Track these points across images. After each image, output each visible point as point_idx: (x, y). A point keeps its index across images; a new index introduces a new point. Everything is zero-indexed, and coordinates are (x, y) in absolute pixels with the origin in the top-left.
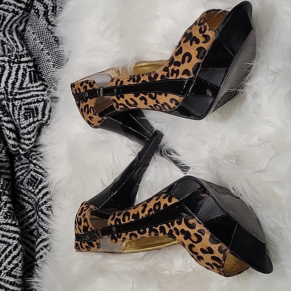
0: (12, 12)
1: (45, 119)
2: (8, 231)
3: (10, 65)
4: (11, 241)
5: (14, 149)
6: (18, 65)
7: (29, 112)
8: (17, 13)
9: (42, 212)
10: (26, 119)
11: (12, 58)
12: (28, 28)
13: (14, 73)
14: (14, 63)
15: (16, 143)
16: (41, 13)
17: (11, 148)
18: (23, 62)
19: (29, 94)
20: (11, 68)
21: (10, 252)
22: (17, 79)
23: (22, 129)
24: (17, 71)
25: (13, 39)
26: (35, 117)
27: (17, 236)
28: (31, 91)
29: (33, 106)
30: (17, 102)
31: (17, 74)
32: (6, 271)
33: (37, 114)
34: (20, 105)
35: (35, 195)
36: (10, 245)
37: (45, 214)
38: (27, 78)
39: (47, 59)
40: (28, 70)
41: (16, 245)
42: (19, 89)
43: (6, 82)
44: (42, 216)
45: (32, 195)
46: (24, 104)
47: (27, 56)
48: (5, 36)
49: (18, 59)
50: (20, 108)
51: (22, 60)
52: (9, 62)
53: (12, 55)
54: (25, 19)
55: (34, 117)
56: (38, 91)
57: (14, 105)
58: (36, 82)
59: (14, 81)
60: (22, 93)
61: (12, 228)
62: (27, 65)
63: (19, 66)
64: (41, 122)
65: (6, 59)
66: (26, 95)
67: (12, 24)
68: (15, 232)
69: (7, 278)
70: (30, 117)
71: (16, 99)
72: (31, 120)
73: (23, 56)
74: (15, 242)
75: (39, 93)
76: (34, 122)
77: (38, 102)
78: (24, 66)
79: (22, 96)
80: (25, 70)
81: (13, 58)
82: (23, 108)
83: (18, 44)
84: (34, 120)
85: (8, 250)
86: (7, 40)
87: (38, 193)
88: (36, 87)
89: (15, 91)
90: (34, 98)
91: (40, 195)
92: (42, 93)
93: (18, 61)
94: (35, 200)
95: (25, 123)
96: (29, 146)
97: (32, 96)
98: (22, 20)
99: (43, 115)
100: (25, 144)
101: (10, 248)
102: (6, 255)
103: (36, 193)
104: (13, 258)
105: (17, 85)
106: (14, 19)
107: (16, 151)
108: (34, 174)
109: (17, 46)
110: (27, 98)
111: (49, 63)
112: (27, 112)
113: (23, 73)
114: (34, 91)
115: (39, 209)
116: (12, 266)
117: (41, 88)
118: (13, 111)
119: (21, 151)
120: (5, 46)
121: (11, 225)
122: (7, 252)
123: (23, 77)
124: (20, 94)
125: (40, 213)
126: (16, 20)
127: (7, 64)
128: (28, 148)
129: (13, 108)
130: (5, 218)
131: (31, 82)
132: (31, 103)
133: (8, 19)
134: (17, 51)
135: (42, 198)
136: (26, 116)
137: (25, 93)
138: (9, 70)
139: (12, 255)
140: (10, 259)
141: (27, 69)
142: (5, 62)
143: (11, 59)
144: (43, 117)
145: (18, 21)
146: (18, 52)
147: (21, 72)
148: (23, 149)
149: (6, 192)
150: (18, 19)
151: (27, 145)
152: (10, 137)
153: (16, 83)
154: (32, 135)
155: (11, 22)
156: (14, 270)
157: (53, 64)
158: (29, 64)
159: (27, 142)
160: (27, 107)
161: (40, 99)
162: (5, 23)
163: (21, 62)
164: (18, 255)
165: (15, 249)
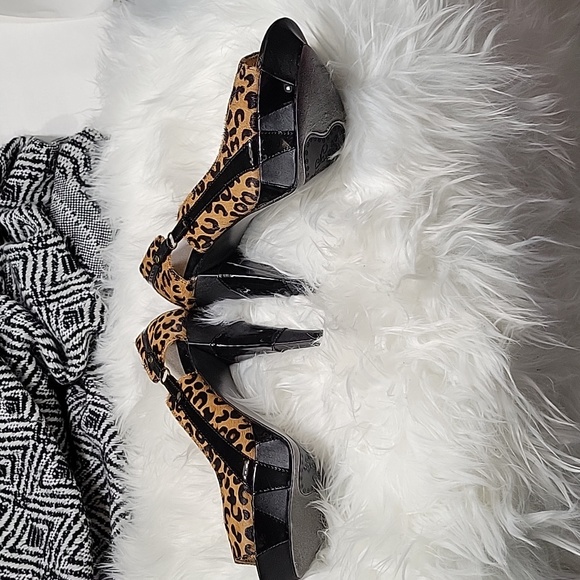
0: (28, 178)
1: (95, 324)
2: (63, 497)
3: (33, 253)
4: (68, 511)
5: (58, 376)
6: (43, 250)
7: (71, 317)
8: (36, 178)
9: (112, 464)
10: (68, 327)
12: (54, 196)
13: (40, 263)
14: (38, 248)
15: (60, 366)
16: (69, 171)
17: (54, 374)
18: (51, 245)
19: (69, 291)
20: (35, 256)
21: (70, 527)
22: (45, 271)
23: (65, 343)
24: (44, 259)
25: (32, 216)
26: (80, 323)
27: (77, 502)
28: (69, 286)
29: (75, 307)
30: (52, 304)
31: (44, 265)
32: (67, 557)
33: (83, 317)
34: (58, 309)
35: (99, 440)
36: (67, 517)
37: (116, 465)
38: (61, 267)
39: (86, 235)
40: (59, 255)
41: (77, 515)
42: (53, 285)
43: (33, 279)
44: (112, 469)
45: (96, 441)
46: (62, 307)
47: (55, 236)
48: (22, 213)
49: (42, 242)
50: (58, 313)
51: (49, 242)
52: (31, 249)
53: (34, 237)
54: (51, 184)
55: (78, 322)
56: (79, 284)
57: (48, 310)
58: (74, 270)
59: (42, 275)
60: (58, 291)
61: (68, 491)
62: (57, 249)
63: (46, 252)
64: (91, 328)
65: (26, 245)
66: (64, 293)
67: (33, 196)
68: (73, 497)
69: (71, 567)
70: (73, 324)
71: (50, 301)
72: (75, 328)
73: (46, 238)
74: (75, 511)
75: (83, 286)
76: (79, 331)
77: (83, 299)
78: (53, 251)
79: (58, 295)
80: (55, 256)
81: (35, 242)
82: (61, 312)
83: (41, 220)
84: (78, 327)
85: (66, 524)
86: (26, 218)
87: (102, 436)
88: (76, 278)
89: (48, 289)
90: (75, 296)
91: (106, 438)
92: (86, 285)
93: (42, 245)
94: (100, 448)
95: (67, 334)
96: (79, 367)
97: (73, 293)
98: (45, 187)
99: (92, 318)
100: (72, 365)
101: (69, 521)
102: (64, 533)
103: (99, 436)
104: (75, 536)
105: (48, 280)
106: (33, 188)
107: (61, 378)
108: (93, 408)
109: (39, 225)
110: (67, 297)
111: (90, 241)
112: (68, 318)
113: (53, 261)
114: (74, 285)
115: (106, 459)
116: (74, 547)
117: (84, 278)
118: (48, 318)
119: (68, 376)
120: (25, 227)
121: (65, 486)
122: (64, 528)
123: (54, 267)
124: (55, 292)
125: (108, 465)
126: (37, 188)
127: (29, 252)
128: (77, 370)
129: (47, 315)
130: (56, 477)
131: (66, 272)
132: (72, 304)
133: (24, 188)
134: (39, 231)
135: (109, 441)
136: (67, 323)
137: (62, 290)
138: (33, 260)
139: (73, 532)
140: (70, 537)
142: (25, 249)
143: (33, 244)
144: (92, 321)
145: (40, 189)
146: (42, 232)
147: (50, 259)
148: (71, 374)
149: (52, 438)
150: (39, 186)
151: (76, 366)
152: (50, 358)
153: (45, 277)
154: (80, 350)
155: (30, 193)
156: (79, 553)
157: (95, 240)
158: (59, 247)
159: (75, 362)
160: (67, 309)
161: (85, 294)
162: (21, 195)
163: (47, 246)
164: (81, 530)
165: (75, 522)
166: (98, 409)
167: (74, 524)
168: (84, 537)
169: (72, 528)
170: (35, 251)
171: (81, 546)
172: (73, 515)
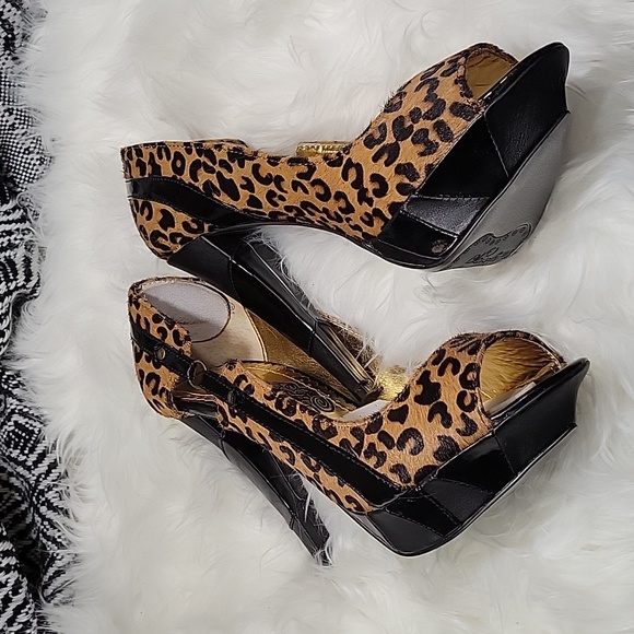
1: (31, 285)
9: (51, 507)
21: (7, 600)
26: (11, 281)
27: (13, 561)
29: (0, 257)
33: (15, 273)
35: (29, 469)
37: (57, 509)
39: (24, 147)
41: (17, 581)
44: (50, 514)
45: (20, 469)
55: (8, 280)
56: (9, 222)
58: (5, 201)
64: (22, 291)
68: (7, 554)
72: (3, 288)
74: (13, 576)
75: (13, 227)
76: (9, 293)
77: (11, 246)
84: (8, 287)
87: (36, 464)
88: (7, 213)
92: (19, 225)
94: (27, 480)
99: (28, 275)
103: (29, 463)
104: (17, 611)
108: (22, 421)
111: (30, 157)
115: (38, 499)
116: (16, 627)
117: (17, 215)
125: (43, 509)
135: (48, 473)
139: (13, 606)
140: (9, 613)
144: (27, 280)
154: (5, 324)
157: (38, 157)
161: (16, 239)
164: (26, 602)
165: (15, 592)
166: (30, 422)
167: (13, 595)
168: (31, 612)
169: (10, 600)
171: (27, 624)
172: (12, 582)
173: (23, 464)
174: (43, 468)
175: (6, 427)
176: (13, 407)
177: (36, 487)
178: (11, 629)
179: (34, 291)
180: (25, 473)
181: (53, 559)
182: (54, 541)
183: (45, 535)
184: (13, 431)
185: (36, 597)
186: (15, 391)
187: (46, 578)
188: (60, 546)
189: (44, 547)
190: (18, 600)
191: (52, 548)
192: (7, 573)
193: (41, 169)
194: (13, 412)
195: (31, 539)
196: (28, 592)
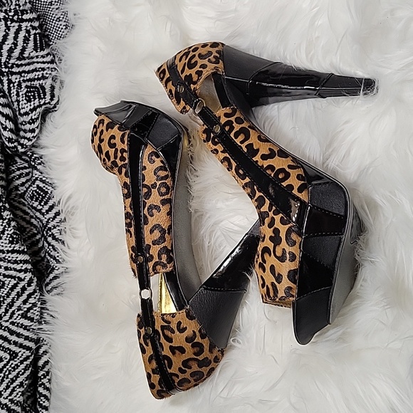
1: (53, 102)
2: (16, 262)
3: (6, 25)
4: (22, 275)
5: (10, 145)
6: (17, 24)
7: (33, 92)
9: (54, 238)
10: (29, 101)
11: (10, 14)
13: (11, 35)
14: (13, 21)
15: (14, 137)
17: (6, 143)
18: (26, 20)
19: (32, 67)
20: (8, 28)
21: (24, 289)
22: (16, 45)
23: (21, 115)
24: (17, 33)
26: (42, 99)
27: (29, 267)
28: (34, 63)
29: (36, 83)
30: (14, 77)
31: (16, 38)
33: (45, 94)
34: (19, 82)
35: (43, 214)
36: (21, 280)
37: (57, 240)
38: (31, 44)
39: (57, 17)
40: (33, 32)
41: (31, 279)
42: (18, 59)
44: (53, 243)
45: (38, 214)
46: (24, 81)
47: (31, 12)
49: (18, 16)
50: (20, 85)
51: (25, 17)
52: (6, 19)
53: (10, 9)
55: (40, 98)
56: (44, 63)
57: (10, 82)
58: (42, 49)
59: (11, 48)
60: (22, 65)
61: (21, 257)
62: (31, 26)
63: (20, 26)
64: (48, 105)
65: (1, 15)
66: (27, 68)
68: (25, 262)
70: (35, 99)
71: (13, 73)
72: (37, 103)
73: (23, 12)
74: (29, 275)
75: (46, 66)
76: (40, 106)
77: (44, 78)
78: (27, 27)
79: (21, 69)
80: (28, 32)
81: (12, 14)
82: (23, 85)
84: (40, 102)
85: (20, 286)
87: (47, 212)
88: (43, 57)
89: (12, 61)
90: (37, 73)
92: (49, 65)
93: (18, 18)
94: (41, 221)
95: (27, 107)
96: (31, 140)
97: (35, 70)
99: (52, 96)
100: (25, 138)
101: (22, 283)
102: (18, 292)
103: (43, 211)
104: (29, 296)
105: (16, 53)
107: (13, 148)
108: (41, 185)
110: (28, 72)
111: (60, 23)
112: (31, 92)
113: (25, 36)
114: (38, 63)
115: (47, 233)
116: (28, 306)
117: (49, 59)
118: (9, 89)
119: (19, 147)
121: (18, 252)
122: (18, 289)
123: (24, 42)
124: (18, 66)
125: (50, 239)
127: (3, 22)
128: (30, 143)
129: (9, 86)
130: (11, 242)
131: (35, 49)
132: (34, 80)
134: (16, 5)
135: (55, 217)
136: (29, 97)
137: (25, 65)
138: (5, 31)
139: (27, 293)
140: (24, 297)
141: (31, 30)
143: (9, 16)
144: (52, 99)
146: (19, 6)
147: (22, 34)
148: (22, 145)
149: (7, 205)
151: (29, 140)
152: (6, 127)
153: (14, 49)
154: (36, 124)
156: (32, 311)
157: (65, 24)
158: (34, 24)
159: (29, 135)
160: (29, 84)
161: (47, 74)
163: (23, 21)
164: (35, 291)
165: (29, 285)
166: (46, 186)
167: (28, 286)
168: (37, 297)
169: (26, 289)
170: (9, 23)
171: (34, 305)
172: (27, 279)
173: (40, 211)
174: (51, 214)
175: (31, 188)
176: (37, 176)
177: (46, 226)
178: (25, 306)
179: (55, 107)
180: (41, 217)
181: (53, 269)
182: (55, 258)
183: (49, 254)
184: (35, 191)
185: (41, 289)
186: (39, 167)
187: (48, 280)
188: (58, 262)
189: (48, 261)
190: (30, 290)
191: (53, 263)
192: (25, 273)
193: (66, 32)
194: (37, 179)
195: (41, 256)
196: (37, 285)
